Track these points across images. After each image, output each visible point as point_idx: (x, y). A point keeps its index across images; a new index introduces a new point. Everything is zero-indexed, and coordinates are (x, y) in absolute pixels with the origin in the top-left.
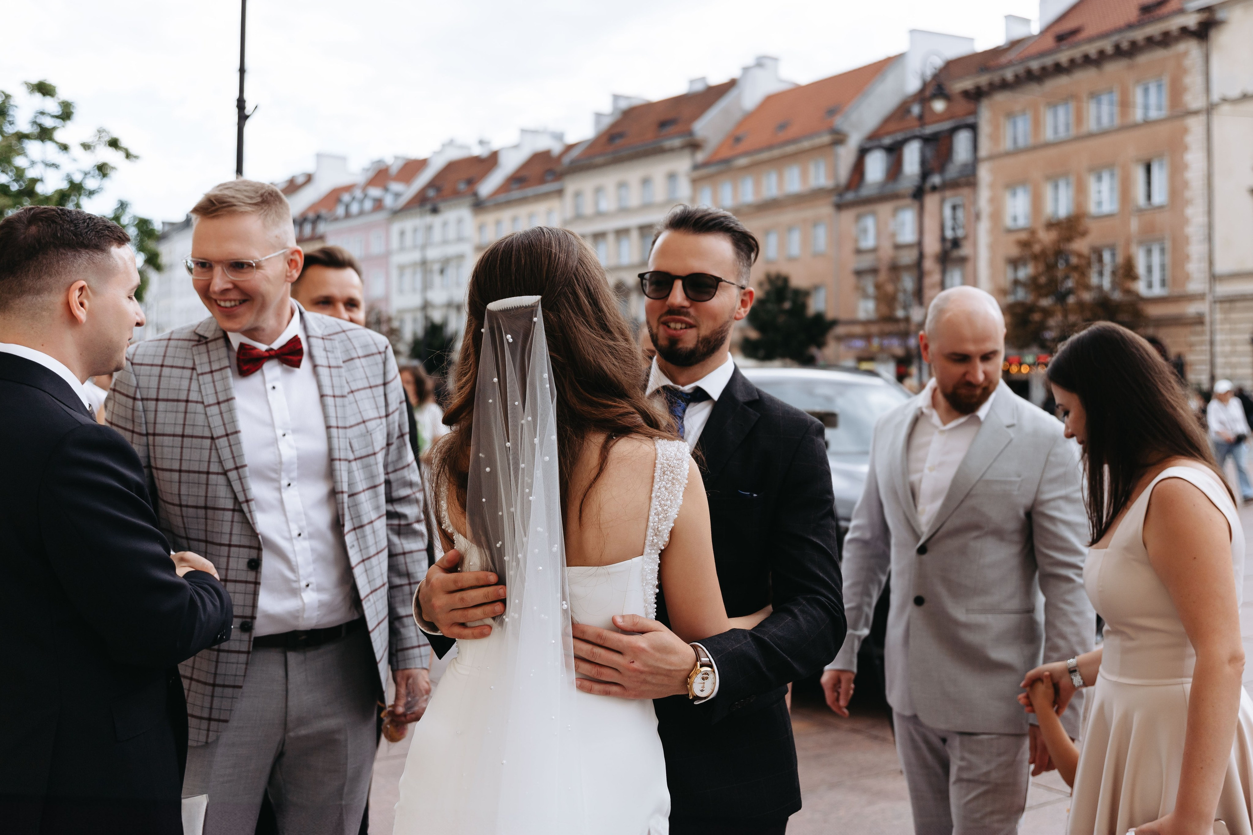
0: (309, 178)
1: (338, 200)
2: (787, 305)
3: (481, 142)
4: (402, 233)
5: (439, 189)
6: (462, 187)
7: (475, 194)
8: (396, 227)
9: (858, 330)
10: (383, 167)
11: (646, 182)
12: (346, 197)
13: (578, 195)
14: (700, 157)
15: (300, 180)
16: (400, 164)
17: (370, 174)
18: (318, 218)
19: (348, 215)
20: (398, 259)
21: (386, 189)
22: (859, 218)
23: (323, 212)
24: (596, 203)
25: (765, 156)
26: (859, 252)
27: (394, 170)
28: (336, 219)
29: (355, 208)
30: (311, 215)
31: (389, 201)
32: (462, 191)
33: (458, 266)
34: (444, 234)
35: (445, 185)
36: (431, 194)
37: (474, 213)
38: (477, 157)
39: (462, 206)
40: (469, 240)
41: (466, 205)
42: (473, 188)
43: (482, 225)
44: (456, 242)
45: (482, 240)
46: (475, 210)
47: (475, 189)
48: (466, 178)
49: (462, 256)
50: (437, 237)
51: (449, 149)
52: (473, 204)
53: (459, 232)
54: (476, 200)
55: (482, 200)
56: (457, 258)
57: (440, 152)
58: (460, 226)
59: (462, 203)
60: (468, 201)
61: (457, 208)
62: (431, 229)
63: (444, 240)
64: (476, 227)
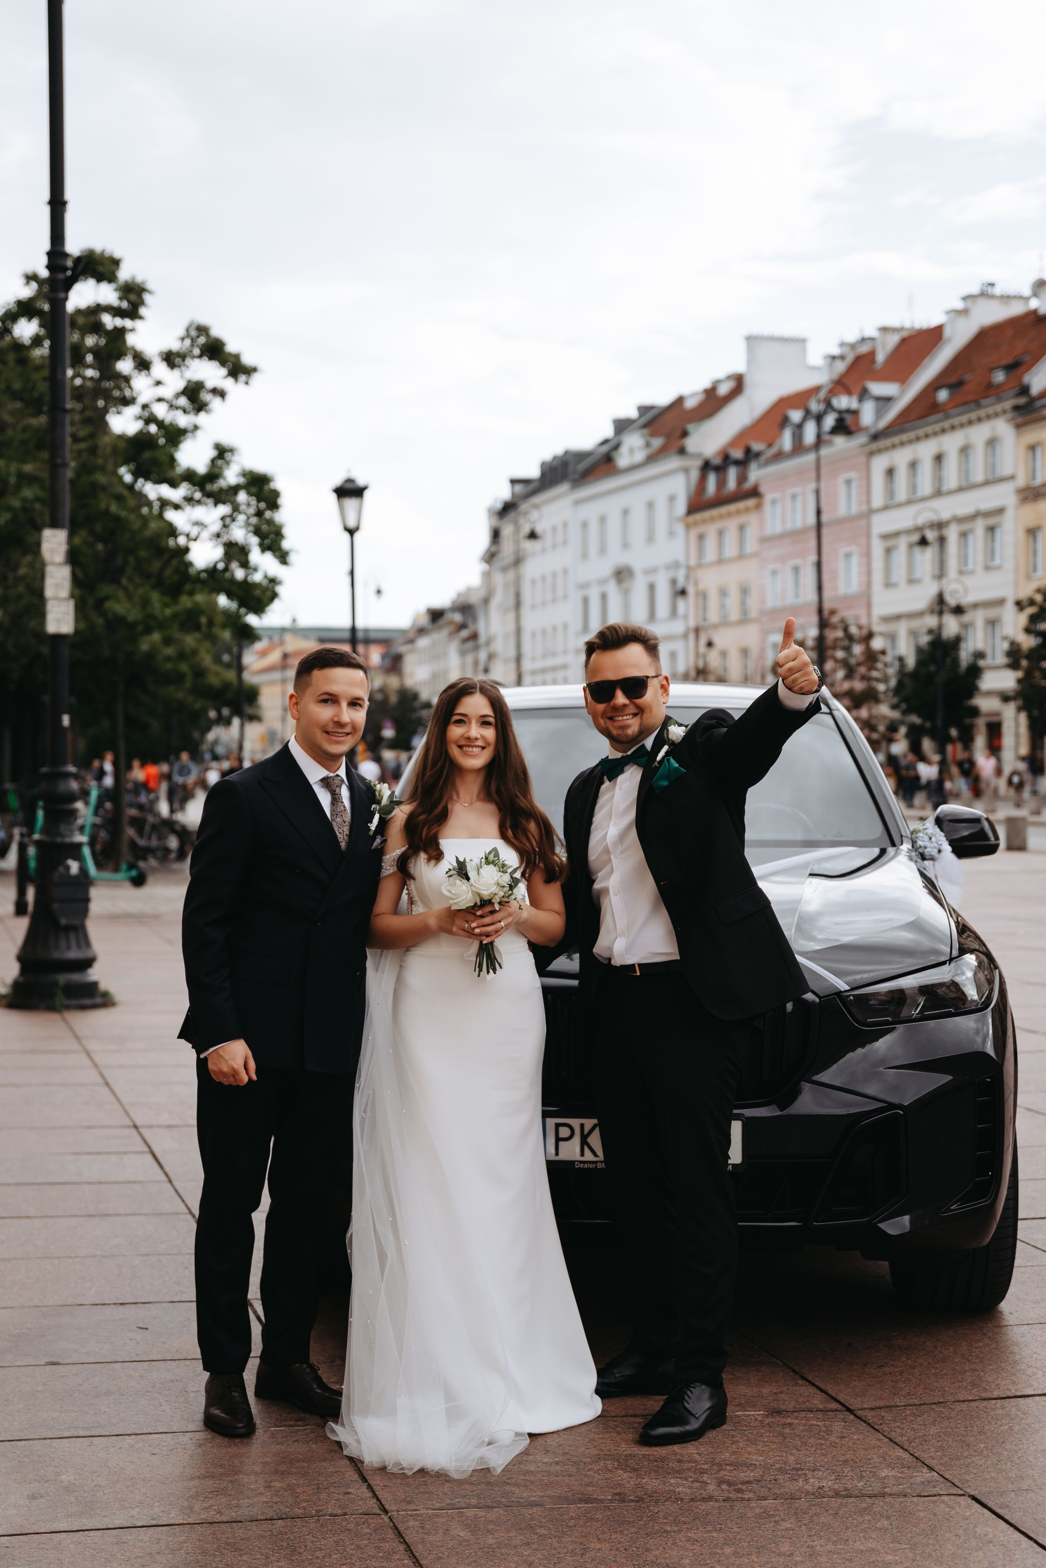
0: (739, 383)
1: (785, 421)
3: (1040, 286)
4: (890, 472)
5: (955, 386)
6: (999, 377)
7: (1024, 390)
8: (880, 464)
10: (864, 349)
12: (796, 416)
15: (723, 390)
16: (893, 340)
17: (841, 367)
18: (750, 455)
19: (799, 448)
20: (883, 523)
21: (863, 394)
23: (757, 446)
27: (880, 358)
28: (780, 456)
29: (810, 432)
30: (737, 454)
31: (868, 415)
32: (1000, 386)
33: (991, 529)
34: (965, 472)
35: (968, 377)
36: (943, 395)
37: (1018, 427)
38: (1035, 312)
39: (996, 415)
40: (1012, 478)
41: (1004, 412)
42: (1020, 378)
43: (1032, 448)
44: (987, 483)
45: (1034, 478)
46: (1020, 420)
47: (1026, 379)
48: (1008, 360)
49: (1000, 511)
50: (952, 477)
51: (982, 303)
52: (1016, 408)
53: (991, 464)
54: (1022, 401)
55: (1032, 400)
56: (987, 514)
57: (965, 312)
58: (994, 455)
59: (998, 408)
60: (1008, 404)
61: (988, 417)
62: (942, 461)
63: (964, 484)
64: (1022, 452)
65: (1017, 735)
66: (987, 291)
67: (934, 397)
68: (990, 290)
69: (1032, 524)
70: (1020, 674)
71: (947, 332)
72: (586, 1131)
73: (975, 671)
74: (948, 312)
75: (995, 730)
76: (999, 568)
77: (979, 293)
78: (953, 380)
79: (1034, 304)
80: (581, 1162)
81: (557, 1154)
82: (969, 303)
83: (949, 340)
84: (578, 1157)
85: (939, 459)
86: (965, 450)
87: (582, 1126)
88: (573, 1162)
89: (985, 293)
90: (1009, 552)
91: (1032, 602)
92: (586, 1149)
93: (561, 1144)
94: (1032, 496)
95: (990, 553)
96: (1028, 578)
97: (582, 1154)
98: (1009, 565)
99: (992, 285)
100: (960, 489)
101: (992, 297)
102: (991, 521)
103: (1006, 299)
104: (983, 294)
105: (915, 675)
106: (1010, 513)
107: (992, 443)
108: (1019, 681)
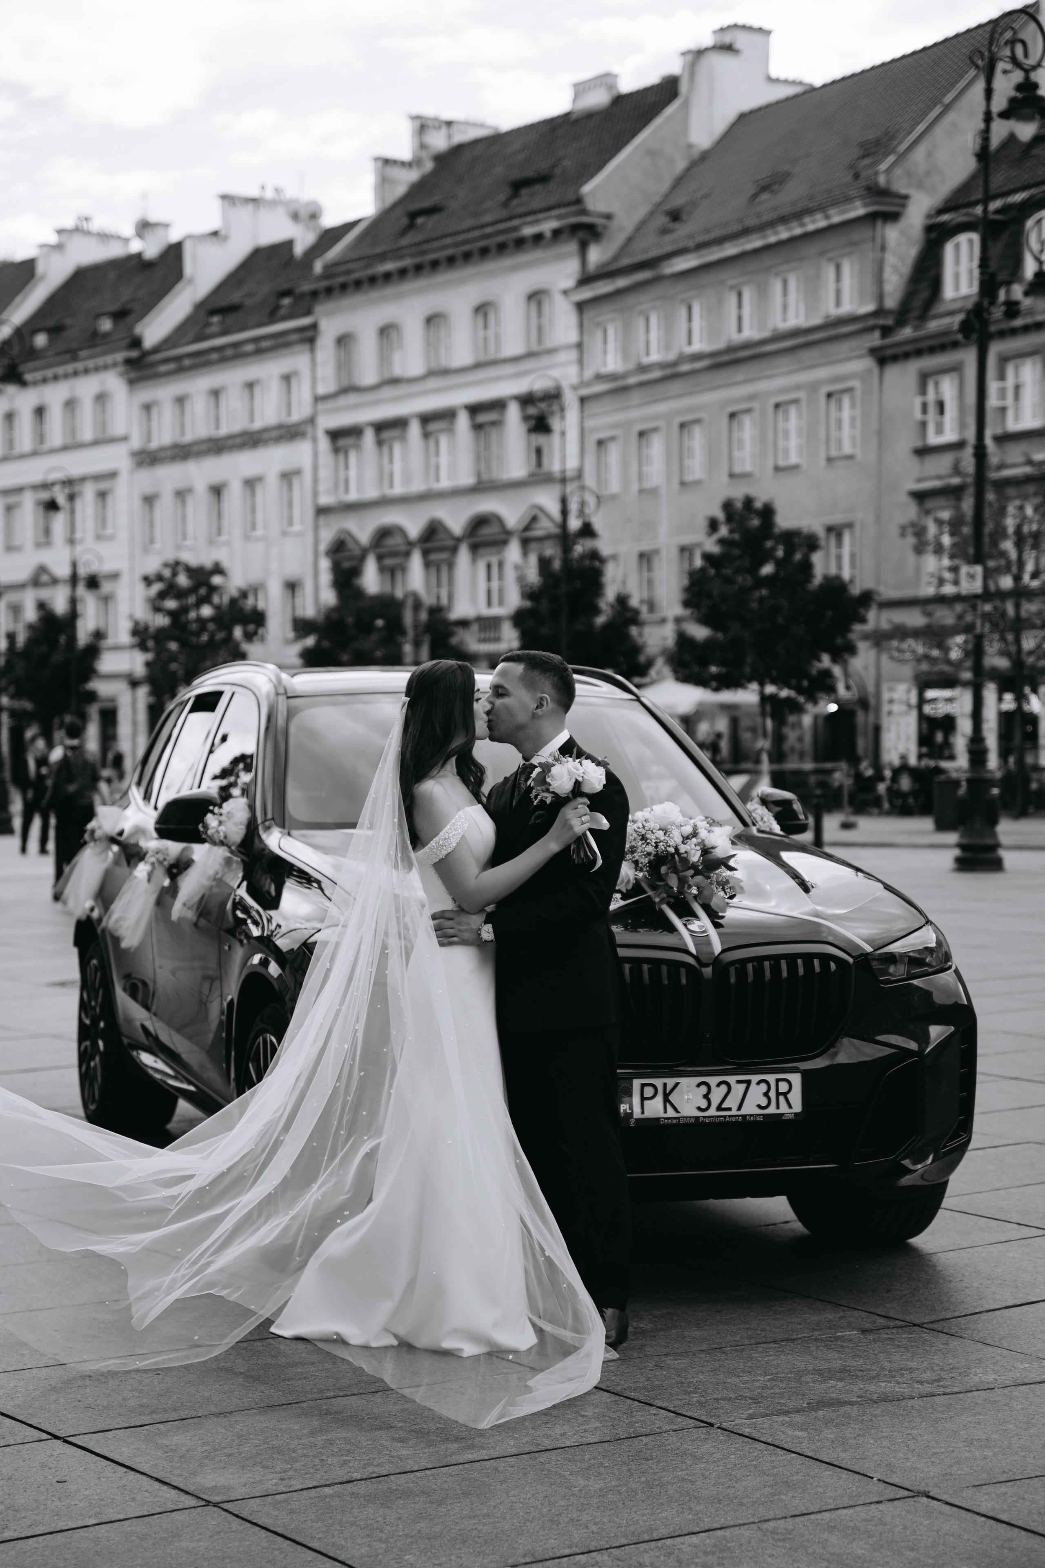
2: (767, 569)
3: (144, 227)
5: (55, 331)
6: (106, 325)
7: (136, 342)
9: (914, 619)
11: (482, 310)
13: (343, 341)
14: (596, 255)
22: (924, 378)
24: (384, 359)
25: (730, 250)
26: (923, 452)
32: (106, 335)
33: (102, 495)
34: (71, 429)
35: (68, 321)
36: (41, 340)
37: (132, 382)
38: (139, 255)
39: (106, 367)
40: (125, 439)
41: (115, 365)
42: (131, 329)
43: (147, 408)
44: (96, 443)
45: (149, 440)
46: (133, 375)
47: (138, 329)
48: (115, 307)
49: (112, 475)
50: (56, 434)
51: (78, 239)
52: (129, 362)
53: (102, 423)
54: (134, 354)
55: (145, 354)
56: (97, 478)
57: (59, 247)
58: (104, 411)
59: (109, 359)
60: (120, 356)
61: (97, 369)
62: (43, 414)
63: (69, 441)
64: (136, 411)
65: (135, 723)
66: (82, 227)
67: (31, 342)
68: (85, 226)
69: (149, 491)
70: (150, 656)
71: (40, 268)
72: (668, 1090)
73: (93, 651)
74: (42, 246)
75: (109, 717)
76: (112, 538)
77: (74, 228)
78: (51, 323)
79: (136, 246)
80: (665, 1118)
81: (643, 1112)
82: (64, 237)
83: (43, 278)
84: (661, 1114)
85: (40, 412)
86: (70, 404)
87: (665, 1085)
88: (658, 1119)
89: (80, 228)
90: (123, 520)
91: (160, 578)
92: (668, 1106)
93: (646, 1102)
94: (148, 460)
95: (102, 521)
96: (146, 550)
97: (665, 1112)
98: (123, 535)
99: (87, 219)
100: (65, 448)
101: (88, 233)
102: (103, 485)
103: (104, 237)
104: (77, 230)
105: (26, 653)
106: (124, 477)
107: (101, 398)
108: (148, 664)
